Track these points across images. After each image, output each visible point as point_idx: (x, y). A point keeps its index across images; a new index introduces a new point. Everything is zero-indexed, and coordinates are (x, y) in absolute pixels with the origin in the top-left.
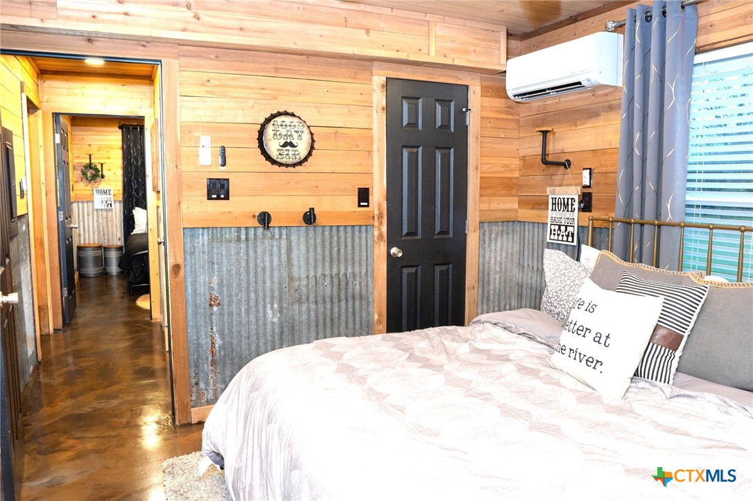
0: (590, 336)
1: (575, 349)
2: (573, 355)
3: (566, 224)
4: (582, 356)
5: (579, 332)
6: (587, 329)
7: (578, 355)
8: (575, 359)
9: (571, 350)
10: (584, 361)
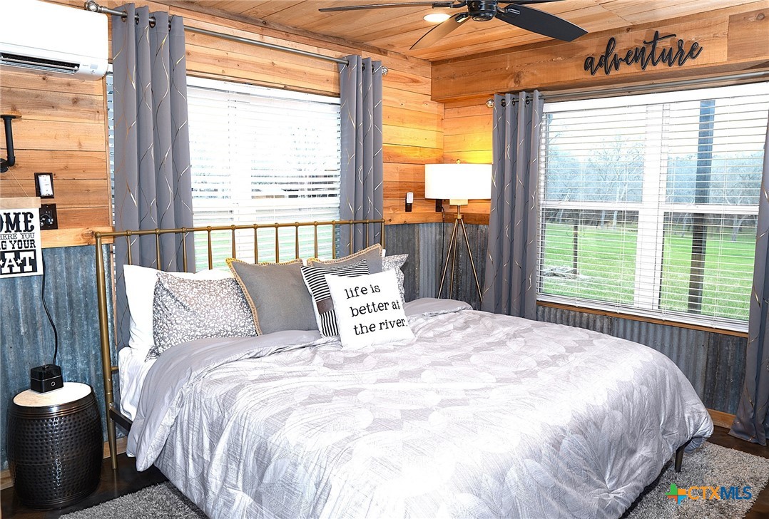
0: (390, 307)
1: (384, 322)
2: (384, 327)
3: (17, 249)
4: (392, 323)
5: (381, 308)
6: (385, 304)
7: (389, 324)
8: (387, 328)
9: (381, 324)
10: (395, 324)
